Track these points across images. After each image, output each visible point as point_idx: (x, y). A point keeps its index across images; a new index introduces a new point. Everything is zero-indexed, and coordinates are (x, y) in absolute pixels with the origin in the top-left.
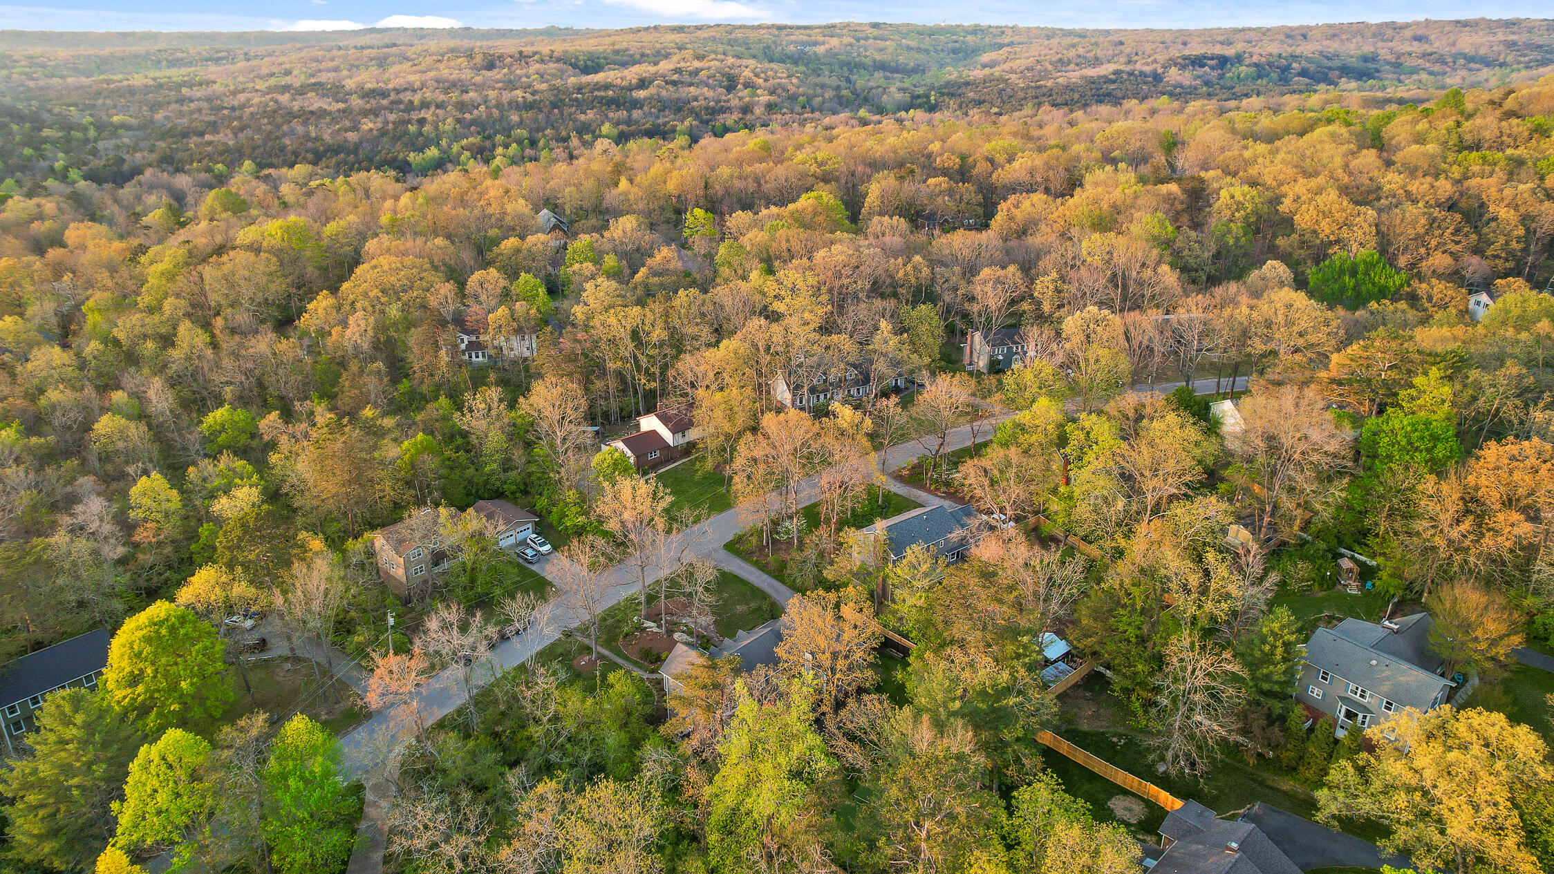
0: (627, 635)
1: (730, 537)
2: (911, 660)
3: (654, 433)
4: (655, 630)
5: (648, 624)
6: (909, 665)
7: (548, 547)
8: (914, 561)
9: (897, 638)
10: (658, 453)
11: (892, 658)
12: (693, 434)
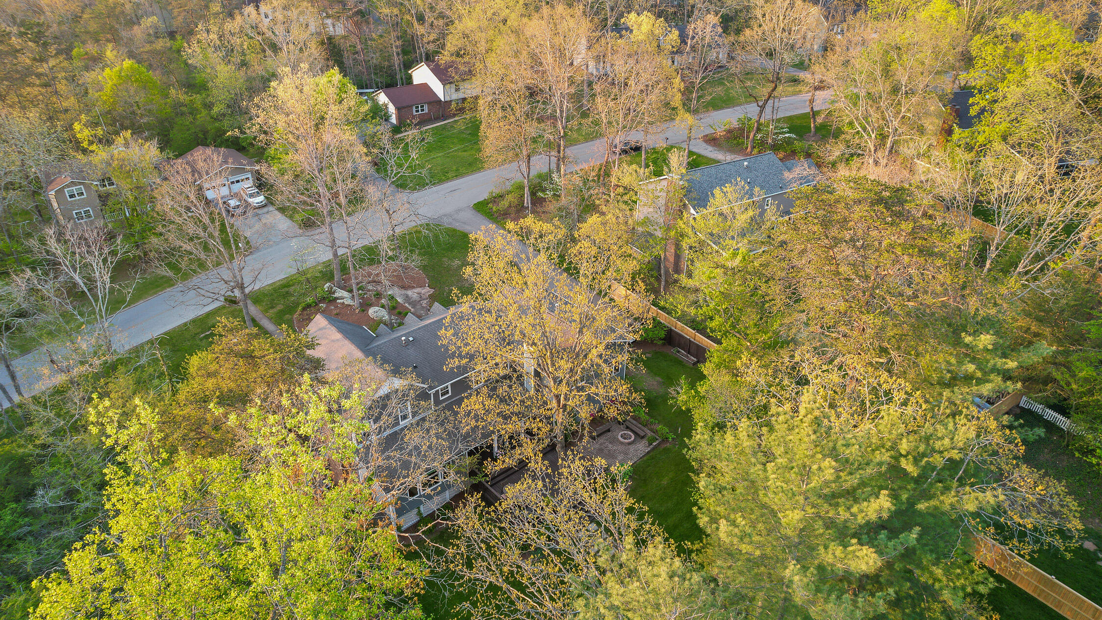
0: (309, 306)
1: (485, 196)
2: (706, 368)
3: (425, 87)
4: (348, 301)
5: (340, 293)
6: (702, 377)
7: (261, 198)
8: (725, 209)
9: (688, 332)
10: (426, 108)
11: (680, 363)
12: (469, 89)
